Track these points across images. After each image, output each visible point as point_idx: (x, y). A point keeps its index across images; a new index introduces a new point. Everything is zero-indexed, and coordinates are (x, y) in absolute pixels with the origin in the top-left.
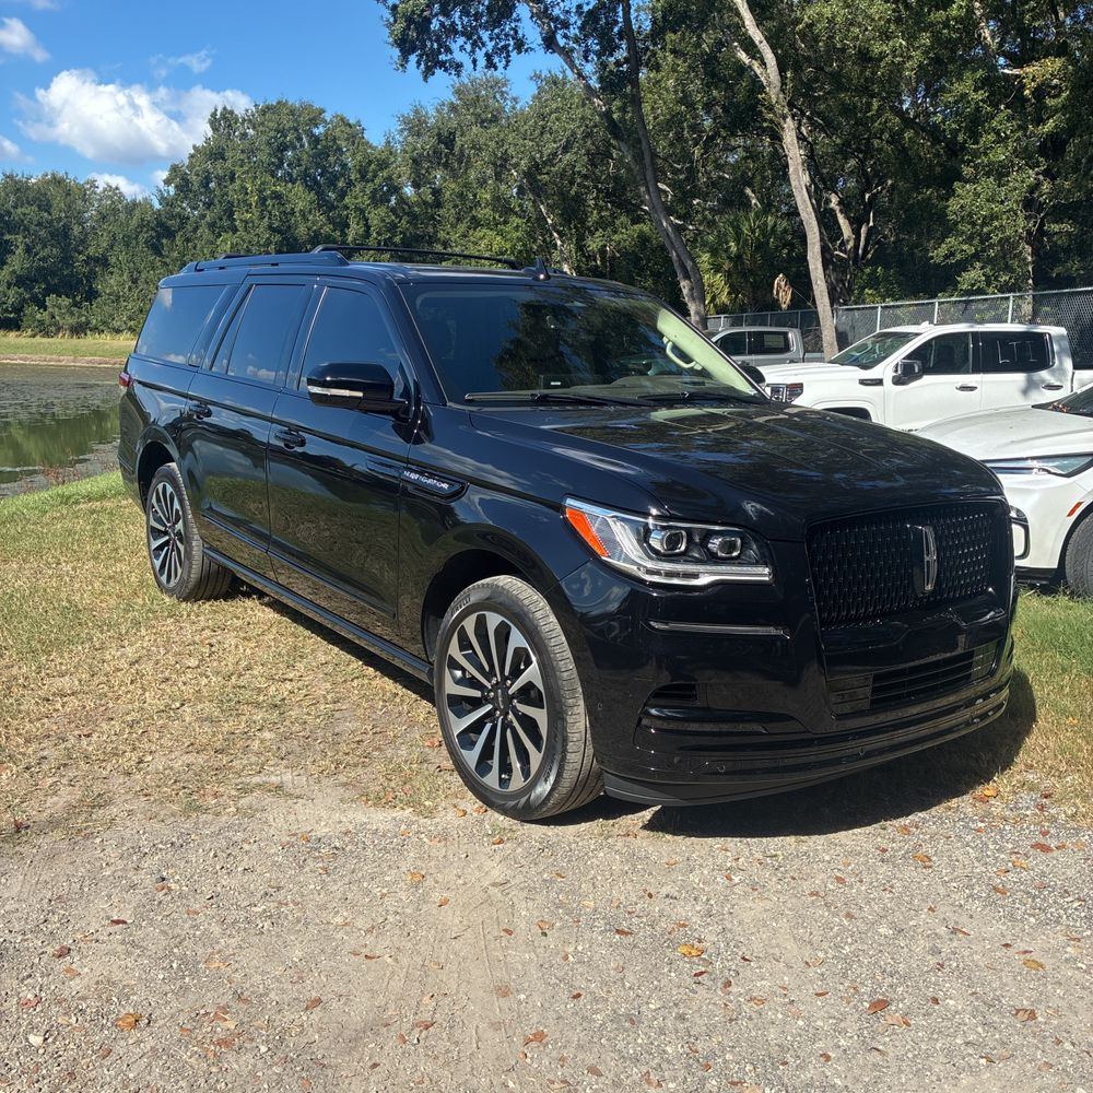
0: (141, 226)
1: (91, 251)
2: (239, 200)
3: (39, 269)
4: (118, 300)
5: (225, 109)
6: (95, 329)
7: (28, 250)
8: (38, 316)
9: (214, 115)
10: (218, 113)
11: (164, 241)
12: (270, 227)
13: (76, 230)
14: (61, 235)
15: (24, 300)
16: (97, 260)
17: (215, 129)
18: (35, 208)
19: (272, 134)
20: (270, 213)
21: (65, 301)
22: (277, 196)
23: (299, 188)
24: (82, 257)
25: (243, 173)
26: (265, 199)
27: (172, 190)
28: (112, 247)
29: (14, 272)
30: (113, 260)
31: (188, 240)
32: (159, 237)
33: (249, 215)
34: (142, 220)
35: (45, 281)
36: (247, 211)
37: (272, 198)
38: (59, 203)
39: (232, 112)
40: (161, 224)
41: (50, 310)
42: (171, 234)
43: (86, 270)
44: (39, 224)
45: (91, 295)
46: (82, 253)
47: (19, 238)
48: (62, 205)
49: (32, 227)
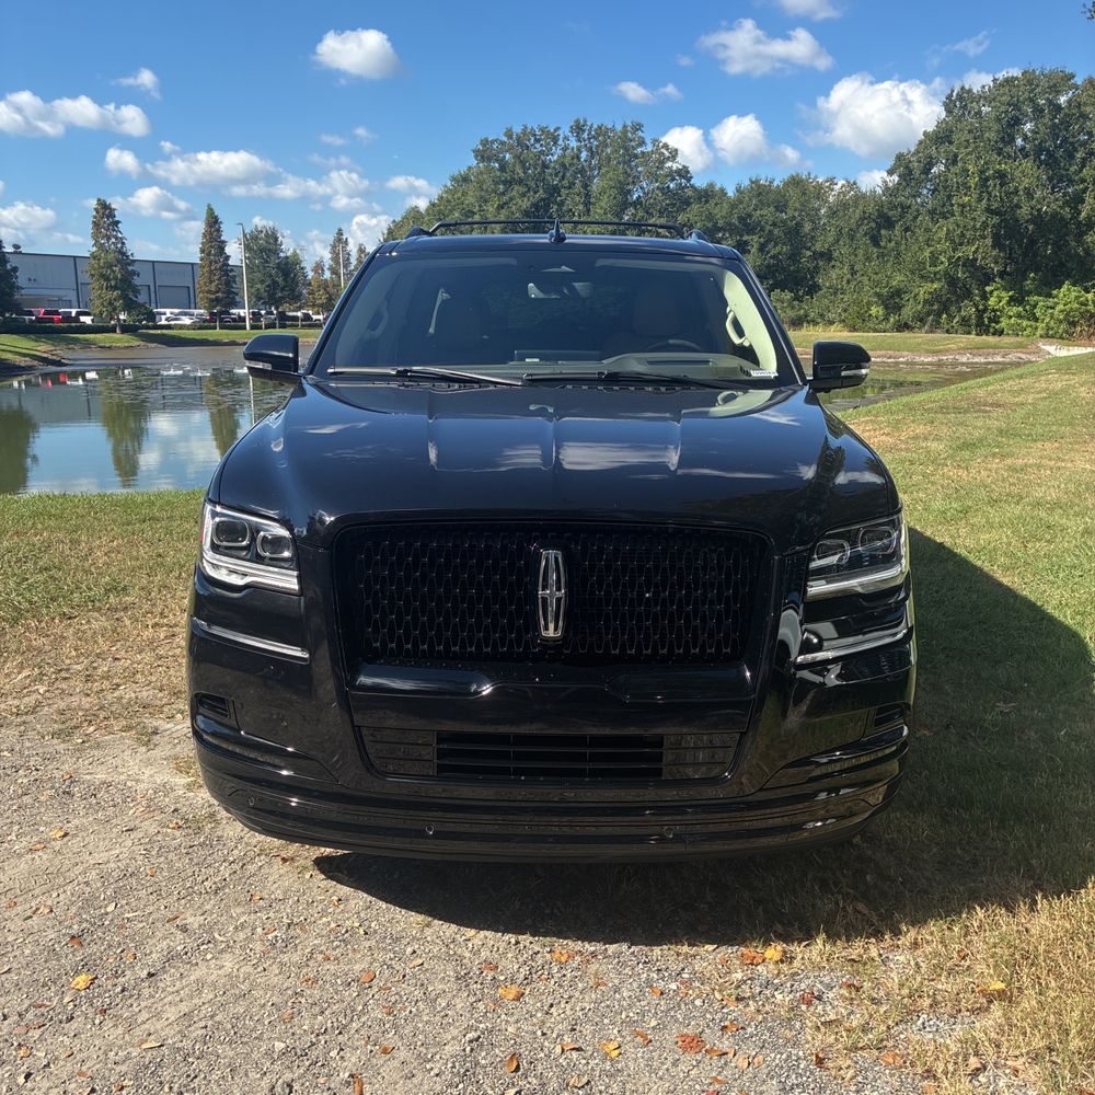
0: (862, 219)
1: (818, 247)
2: (957, 183)
3: (768, 266)
4: (835, 294)
5: (963, 88)
6: (815, 323)
7: (762, 249)
9: (949, 97)
10: (954, 94)
11: (883, 232)
12: (988, 210)
13: (807, 227)
14: (794, 233)
16: (822, 255)
17: (949, 111)
18: (772, 209)
19: (1003, 109)
20: (990, 194)
21: (787, 295)
22: (1001, 175)
23: (1027, 164)
24: (808, 253)
25: (968, 154)
26: (987, 179)
27: (896, 178)
28: (838, 241)
30: (836, 254)
31: (907, 230)
32: (879, 227)
33: (967, 199)
34: (864, 212)
35: (774, 277)
36: (966, 195)
37: (995, 178)
38: (794, 203)
39: (970, 91)
40: (882, 215)
42: (890, 224)
43: (811, 266)
44: (774, 224)
45: (813, 289)
46: (809, 249)
47: (755, 238)
48: (797, 204)
49: (768, 227)
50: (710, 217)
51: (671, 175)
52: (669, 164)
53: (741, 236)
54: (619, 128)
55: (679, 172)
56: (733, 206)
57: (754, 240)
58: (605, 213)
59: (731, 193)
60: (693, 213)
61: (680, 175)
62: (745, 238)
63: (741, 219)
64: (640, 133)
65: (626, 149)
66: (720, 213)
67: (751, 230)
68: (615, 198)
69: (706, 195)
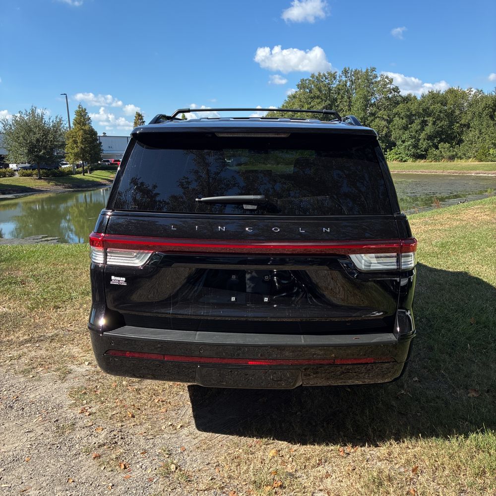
0: (485, 108)
1: (463, 122)
3: (437, 132)
4: (471, 144)
6: (461, 158)
7: (434, 123)
8: (435, 153)
13: (457, 112)
14: (450, 115)
15: (430, 146)
16: (465, 125)
18: (439, 105)
21: (447, 145)
24: (458, 125)
28: (473, 119)
29: (427, 134)
30: (472, 125)
32: (494, 111)
34: (486, 104)
35: (440, 137)
38: (451, 101)
41: (440, 149)
43: (459, 131)
44: (440, 112)
45: (460, 142)
46: (458, 123)
47: (431, 118)
48: (452, 102)
49: (437, 113)
50: (408, 110)
51: (390, 91)
52: (389, 86)
53: (424, 118)
54: (364, 70)
55: (393, 89)
56: (420, 104)
57: (430, 120)
58: (358, 110)
59: (419, 98)
60: (400, 108)
61: (394, 91)
62: (426, 119)
63: (424, 110)
64: (374, 72)
65: (368, 80)
66: (413, 107)
67: (429, 115)
68: (362, 103)
69: (407, 99)
